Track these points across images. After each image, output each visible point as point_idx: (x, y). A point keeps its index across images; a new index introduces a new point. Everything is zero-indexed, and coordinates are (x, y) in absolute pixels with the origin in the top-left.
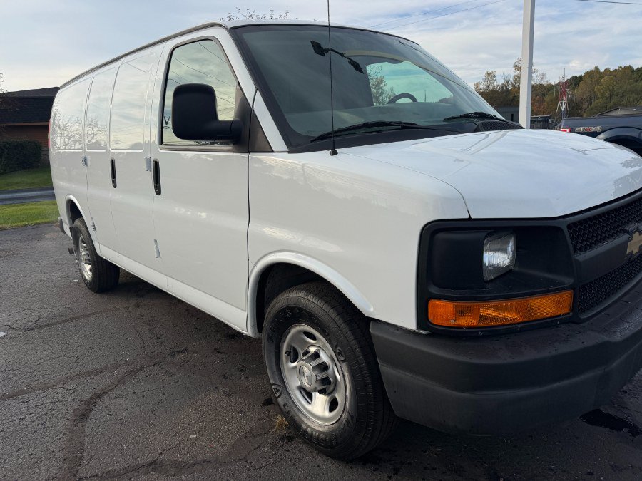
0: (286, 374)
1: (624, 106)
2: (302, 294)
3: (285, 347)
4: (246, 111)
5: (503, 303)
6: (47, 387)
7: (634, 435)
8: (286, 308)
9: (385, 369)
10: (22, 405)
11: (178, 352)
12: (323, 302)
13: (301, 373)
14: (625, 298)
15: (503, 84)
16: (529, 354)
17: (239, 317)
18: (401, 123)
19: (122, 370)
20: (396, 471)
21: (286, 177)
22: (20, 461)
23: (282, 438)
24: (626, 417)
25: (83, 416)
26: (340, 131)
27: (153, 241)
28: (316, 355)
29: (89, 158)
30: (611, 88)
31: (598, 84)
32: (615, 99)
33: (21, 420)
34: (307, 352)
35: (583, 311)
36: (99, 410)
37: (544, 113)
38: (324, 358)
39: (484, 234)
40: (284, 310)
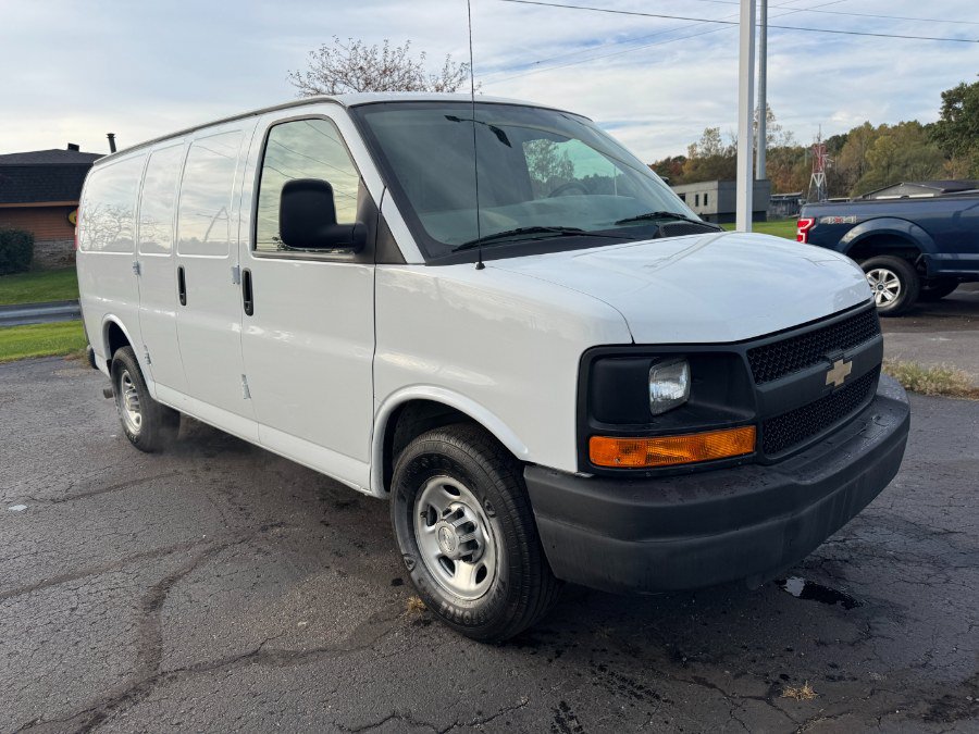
0: (422, 541)
1: (907, 179)
2: (443, 438)
3: (420, 507)
4: (371, 213)
5: (673, 439)
6: (99, 571)
7: (848, 609)
8: (422, 456)
9: (542, 521)
10: (68, 593)
11: (272, 526)
12: (468, 447)
13: (441, 536)
14: (829, 440)
15: (730, 147)
16: (703, 497)
17: (360, 472)
18: (561, 229)
19: (198, 549)
20: (558, 654)
21: (412, 290)
22: (81, 656)
23: (417, 622)
24: (842, 589)
25: (155, 604)
26: (486, 239)
27: (241, 377)
28: (460, 514)
29: (142, 264)
30: (889, 153)
31: (871, 148)
32: (895, 170)
33: (73, 609)
34: (449, 511)
35: (773, 452)
36: (175, 596)
37: (791, 189)
38: (469, 516)
39: (649, 361)
40: (418, 459)
